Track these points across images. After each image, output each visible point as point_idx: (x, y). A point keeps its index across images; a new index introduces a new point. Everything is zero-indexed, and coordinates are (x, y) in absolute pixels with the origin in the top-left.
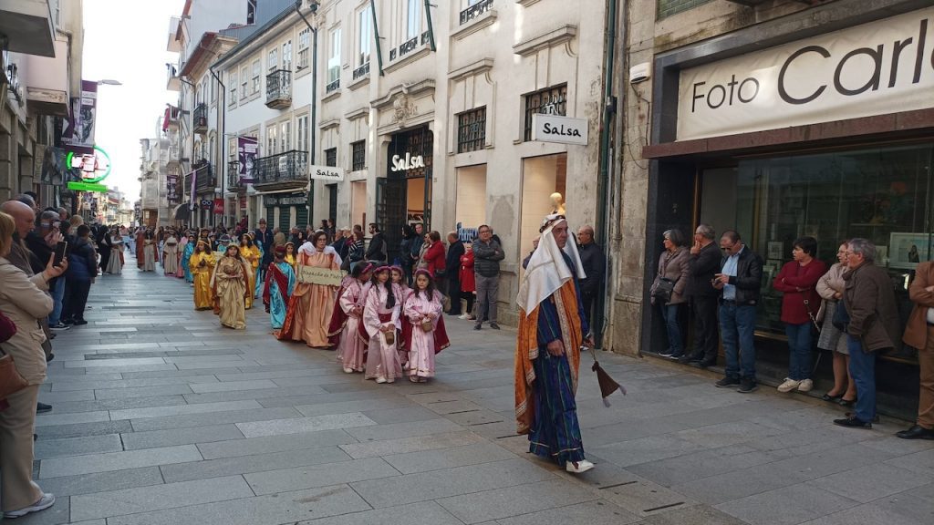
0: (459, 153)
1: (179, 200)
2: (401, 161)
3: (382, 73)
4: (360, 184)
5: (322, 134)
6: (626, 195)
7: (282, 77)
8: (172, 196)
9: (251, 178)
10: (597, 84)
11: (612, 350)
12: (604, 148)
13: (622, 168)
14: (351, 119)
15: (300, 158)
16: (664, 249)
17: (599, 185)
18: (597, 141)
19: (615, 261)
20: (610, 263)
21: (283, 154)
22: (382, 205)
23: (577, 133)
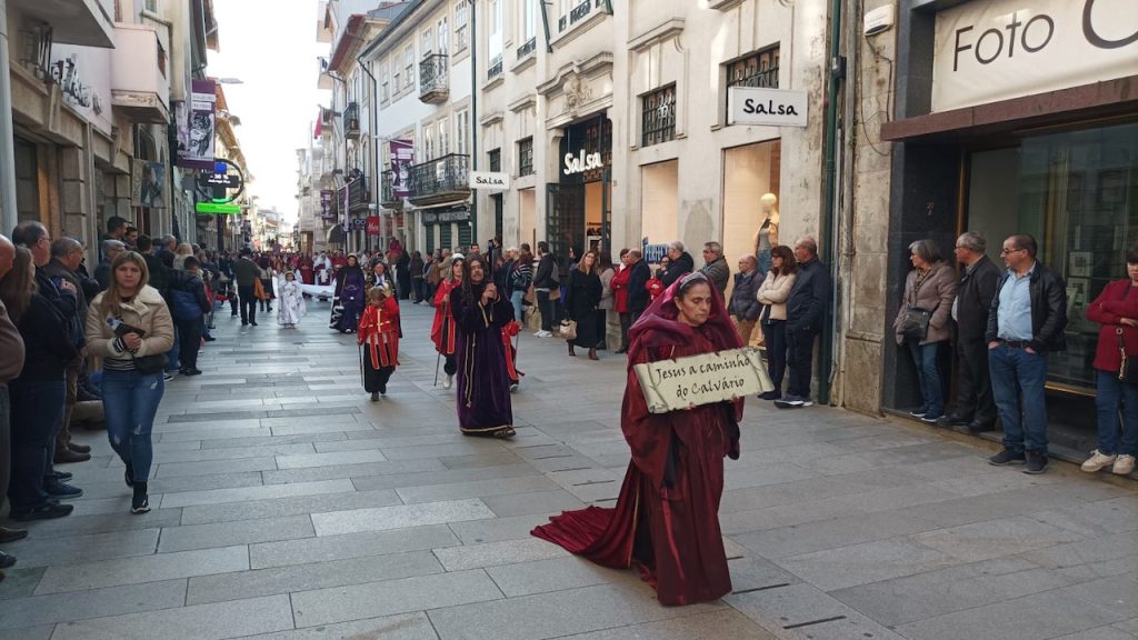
0: (644, 146)
1: (335, 219)
2: (575, 160)
3: (550, 49)
4: (528, 192)
5: (484, 132)
6: (861, 193)
7: (437, 63)
8: (327, 215)
9: (406, 190)
10: (819, 41)
11: (844, 405)
12: (830, 129)
13: (854, 156)
14: (516, 110)
15: (460, 163)
16: (911, 267)
17: (823, 181)
18: (820, 120)
19: (845, 284)
20: (839, 287)
21: (441, 159)
22: (554, 218)
23: (791, 110)
